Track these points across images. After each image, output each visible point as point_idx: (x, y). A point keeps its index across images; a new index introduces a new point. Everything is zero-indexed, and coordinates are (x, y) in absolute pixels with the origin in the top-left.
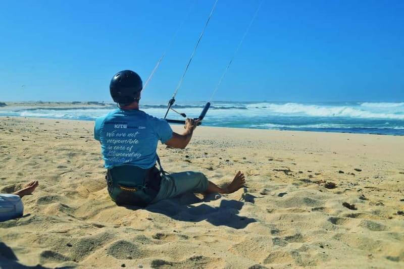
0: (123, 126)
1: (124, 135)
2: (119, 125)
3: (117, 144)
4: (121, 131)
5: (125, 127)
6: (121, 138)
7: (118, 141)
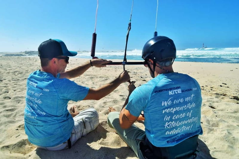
0: (177, 91)
1: (182, 100)
2: (173, 91)
3: (177, 113)
4: (176, 97)
5: (179, 91)
6: (179, 104)
7: (178, 109)
